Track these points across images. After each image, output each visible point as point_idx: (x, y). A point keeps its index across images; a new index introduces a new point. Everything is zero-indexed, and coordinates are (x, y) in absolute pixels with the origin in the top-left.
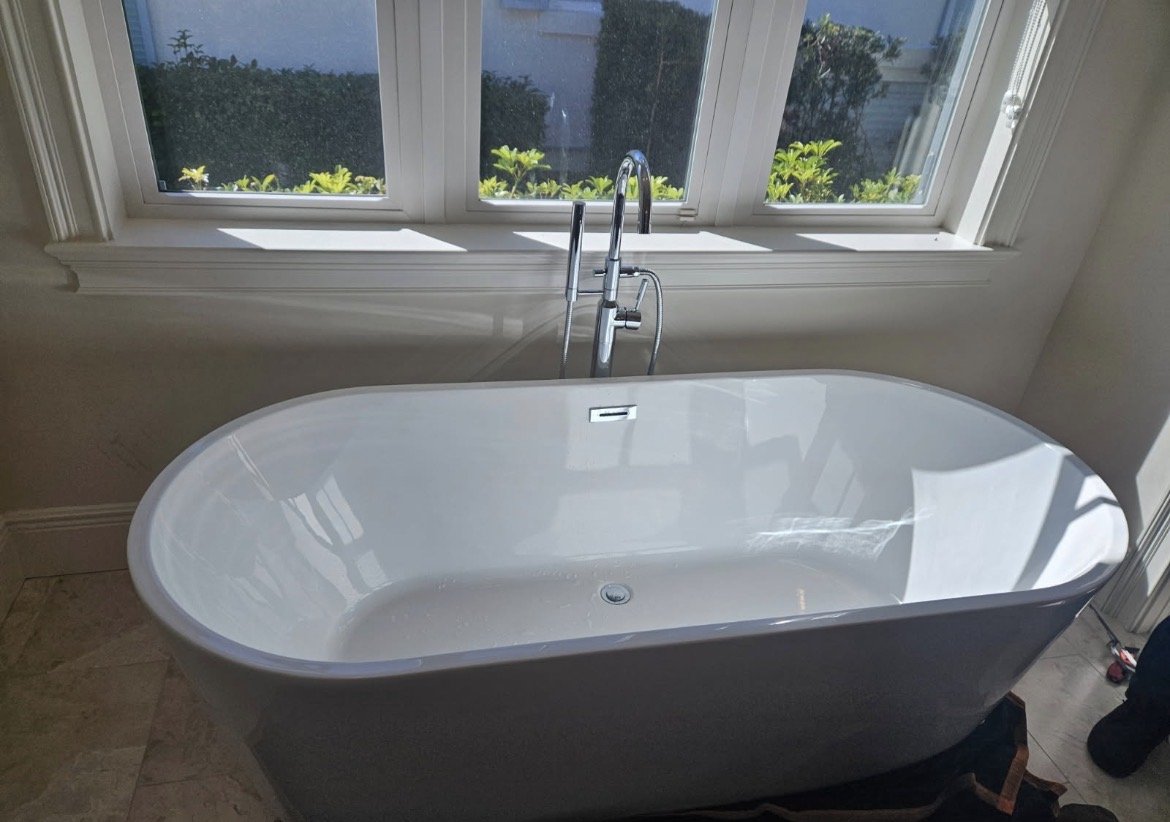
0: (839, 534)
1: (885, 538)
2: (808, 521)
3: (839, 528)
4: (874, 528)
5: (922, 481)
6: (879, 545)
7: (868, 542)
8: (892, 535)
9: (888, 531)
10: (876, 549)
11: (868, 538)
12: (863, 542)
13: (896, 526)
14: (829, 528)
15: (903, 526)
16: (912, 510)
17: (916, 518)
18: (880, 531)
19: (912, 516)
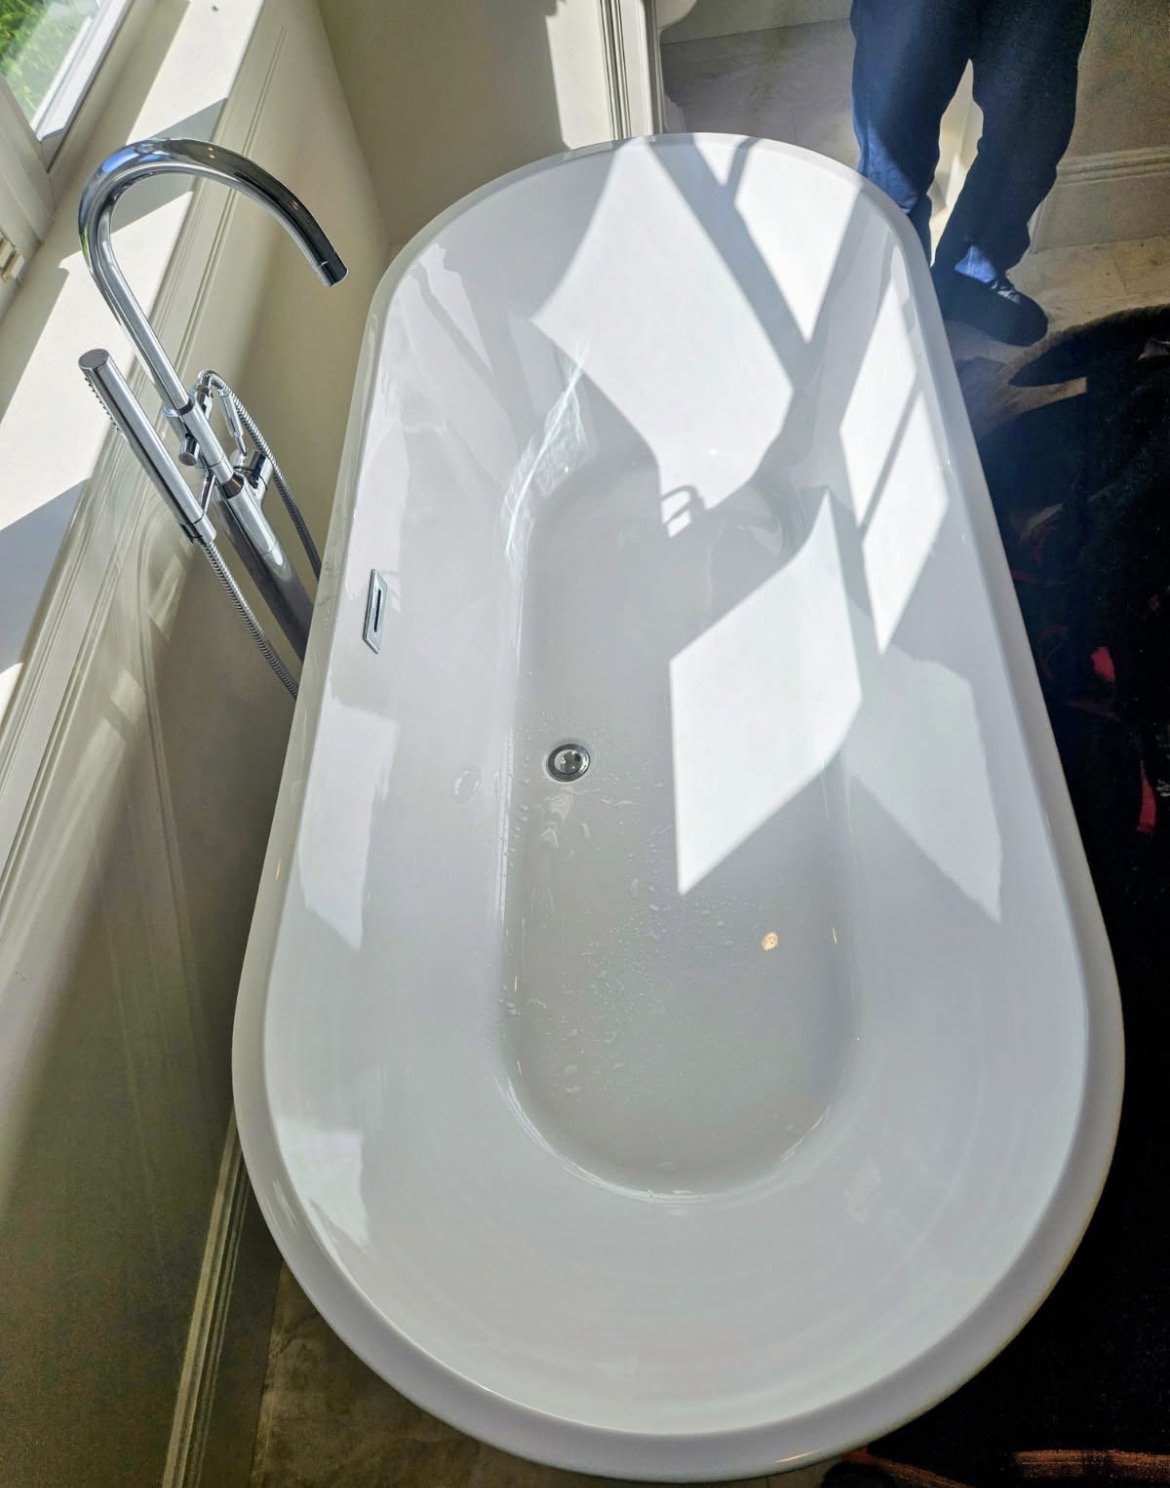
0: (540, 464)
1: (575, 416)
2: (512, 489)
3: (535, 458)
4: (557, 421)
5: (550, 320)
6: (577, 430)
7: (566, 438)
8: (577, 406)
9: (570, 408)
10: (578, 437)
11: (562, 435)
12: (563, 444)
13: (571, 395)
14: (530, 467)
15: (577, 387)
16: (569, 360)
17: (580, 362)
18: (563, 419)
19: (574, 366)
